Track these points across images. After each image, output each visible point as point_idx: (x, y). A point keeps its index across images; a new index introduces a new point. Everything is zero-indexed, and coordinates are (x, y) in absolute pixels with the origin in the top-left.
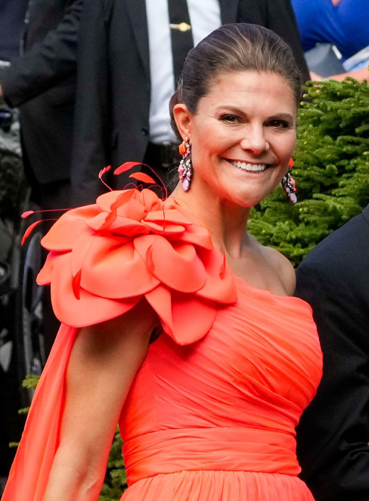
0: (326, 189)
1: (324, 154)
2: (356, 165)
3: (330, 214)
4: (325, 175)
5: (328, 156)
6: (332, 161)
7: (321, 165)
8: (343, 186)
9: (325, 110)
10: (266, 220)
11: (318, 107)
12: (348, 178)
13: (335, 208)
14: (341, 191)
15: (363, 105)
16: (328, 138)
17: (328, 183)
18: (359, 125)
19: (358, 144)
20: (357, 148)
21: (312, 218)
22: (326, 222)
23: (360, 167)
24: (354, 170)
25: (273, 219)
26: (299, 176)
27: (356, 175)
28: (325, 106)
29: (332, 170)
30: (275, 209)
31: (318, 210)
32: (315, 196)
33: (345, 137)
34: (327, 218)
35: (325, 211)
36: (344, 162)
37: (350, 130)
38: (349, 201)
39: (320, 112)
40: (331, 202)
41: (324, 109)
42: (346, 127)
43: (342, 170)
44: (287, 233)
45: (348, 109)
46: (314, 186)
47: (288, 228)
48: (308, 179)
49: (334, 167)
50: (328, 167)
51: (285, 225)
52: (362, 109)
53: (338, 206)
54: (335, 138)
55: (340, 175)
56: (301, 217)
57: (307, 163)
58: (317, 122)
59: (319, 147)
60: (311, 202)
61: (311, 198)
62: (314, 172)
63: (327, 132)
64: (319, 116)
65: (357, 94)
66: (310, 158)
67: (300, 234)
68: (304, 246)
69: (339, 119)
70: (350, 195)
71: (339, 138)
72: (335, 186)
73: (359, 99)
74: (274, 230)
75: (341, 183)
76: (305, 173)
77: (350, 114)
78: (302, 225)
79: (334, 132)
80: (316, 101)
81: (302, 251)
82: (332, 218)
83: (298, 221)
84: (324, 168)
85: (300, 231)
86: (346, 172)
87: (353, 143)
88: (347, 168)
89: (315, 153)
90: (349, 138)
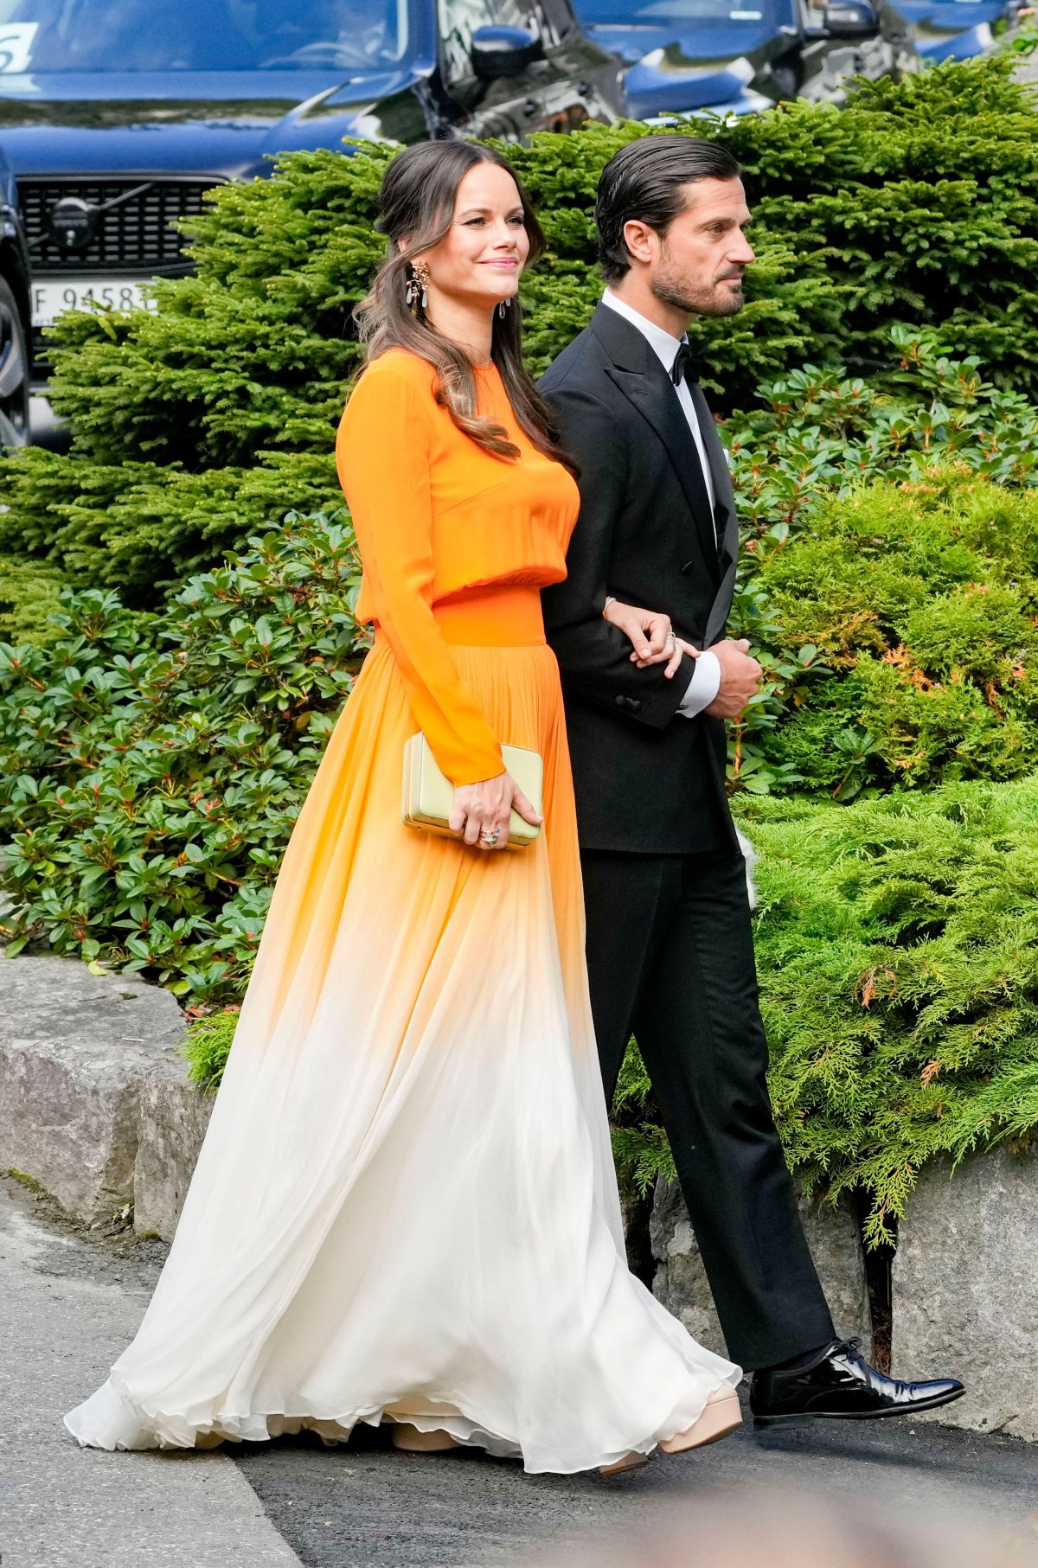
0: (295, 265)
1: (295, 229)
2: (327, 241)
3: (299, 291)
4: (294, 250)
5: (298, 231)
6: (303, 237)
7: (291, 240)
8: (313, 263)
9: (296, 184)
10: (233, 297)
11: (289, 180)
12: (319, 254)
13: (304, 285)
14: (311, 268)
15: (336, 179)
16: (299, 212)
17: (297, 258)
18: (332, 199)
19: (330, 218)
20: (329, 223)
21: (280, 295)
22: (295, 299)
23: (331, 243)
24: (325, 246)
25: (240, 295)
26: (268, 251)
27: (327, 251)
28: (296, 178)
29: (302, 245)
30: (242, 285)
31: (287, 287)
32: (284, 272)
33: (317, 212)
34: (296, 296)
35: (293, 288)
36: (315, 238)
37: (322, 204)
38: (320, 279)
39: (291, 184)
40: (300, 279)
41: (294, 181)
42: (318, 202)
43: (312, 246)
44: (253, 310)
45: (320, 182)
46: (283, 262)
47: (254, 305)
48: (277, 254)
49: (304, 242)
50: (298, 242)
51: (251, 302)
52: (335, 183)
53: (307, 283)
54: (306, 212)
55: (310, 251)
56: (268, 293)
57: (276, 238)
58: (288, 195)
59: (289, 221)
60: (280, 278)
61: (279, 274)
62: (284, 247)
63: (299, 205)
64: (290, 188)
65: (330, 167)
66: (280, 233)
67: (266, 312)
68: (271, 324)
69: (311, 192)
70: (320, 272)
71: (310, 212)
72: (305, 262)
73: (332, 172)
74: (240, 307)
75: (310, 259)
76: (274, 248)
77: (322, 188)
78: (269, 303)
79: (306, 206)
80: (287, 173)
81: (268, 329)
82: (301, 295)
83: (265, 298)
84: (294, 242)
85: (268, 308)
86: (316, 248)
87: (325, 218)
88: (318, 243)
89: (284, 227)
90: (320, 212)
